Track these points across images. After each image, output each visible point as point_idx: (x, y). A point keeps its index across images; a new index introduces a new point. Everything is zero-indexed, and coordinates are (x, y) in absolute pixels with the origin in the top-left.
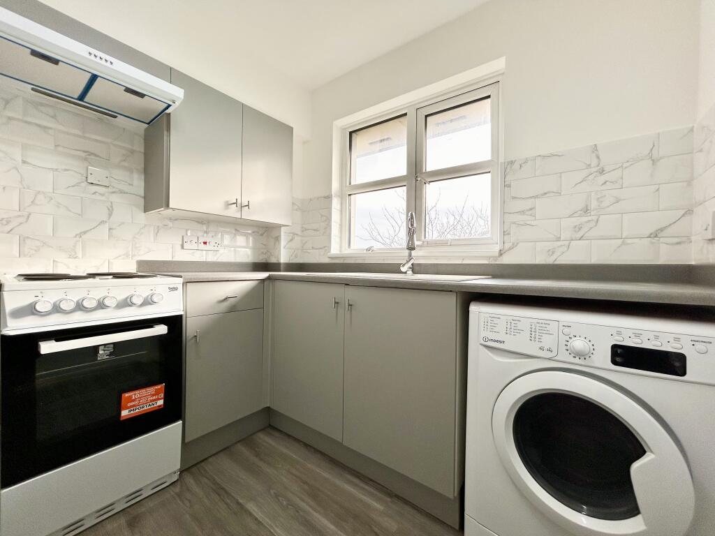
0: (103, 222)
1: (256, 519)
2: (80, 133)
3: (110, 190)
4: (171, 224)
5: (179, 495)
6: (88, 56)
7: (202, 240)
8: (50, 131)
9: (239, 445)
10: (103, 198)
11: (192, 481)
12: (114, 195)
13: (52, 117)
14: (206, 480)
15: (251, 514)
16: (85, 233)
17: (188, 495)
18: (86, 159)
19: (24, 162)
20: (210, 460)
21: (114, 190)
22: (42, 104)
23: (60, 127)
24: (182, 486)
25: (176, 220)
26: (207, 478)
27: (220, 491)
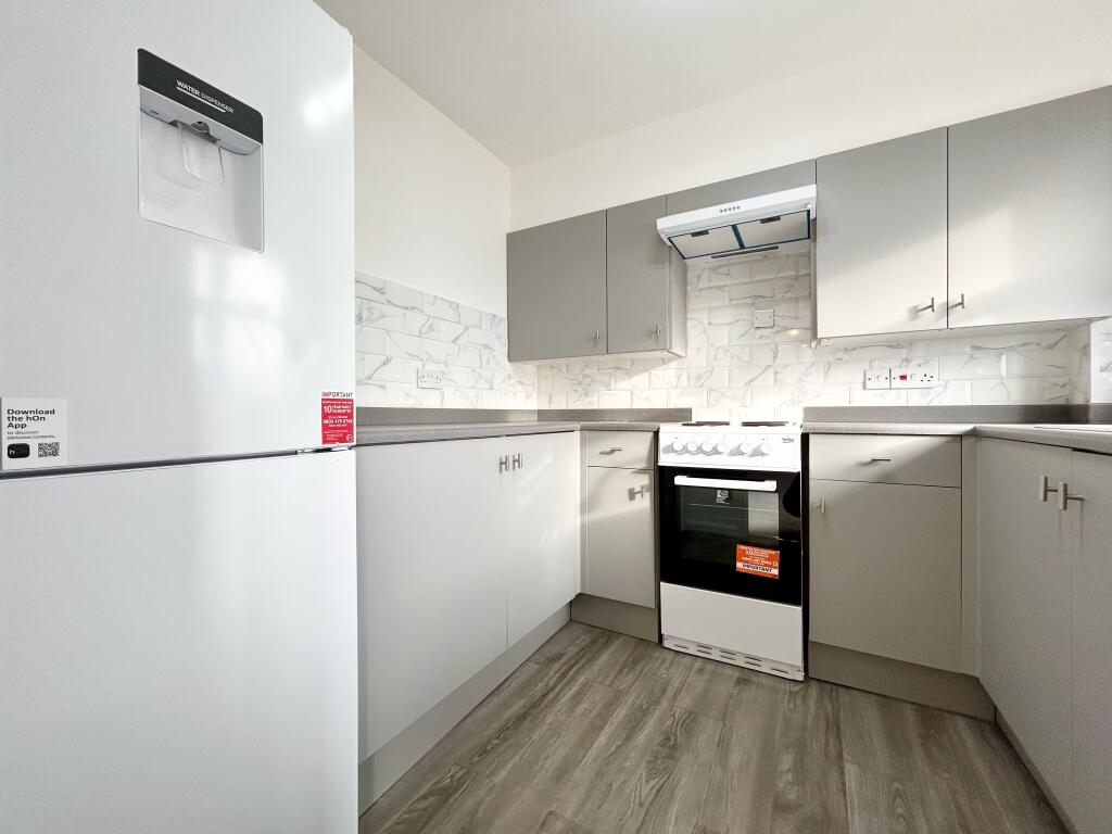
0: (768, 367)
1: (844, 784)
2: (747, 280)
3: (775, 329)
4: (846, 357)
5: (791, 694)
6: (720, 214)
7: (897, 373)
8: (726, 289)
9: (909, 706)
10: (769, 341)
11: (815, 694)
12: (778, 335)
13: (727, 275)
14: (829, 708)
15: (842, 774)
16: (753, 380)
17: (799, 702)
18: (753, 304)
19: (710, 324)
20: (855, 692)
21: (779, 329)
22: (720, 267)
23: (734, 282)
24: (801, 690)
25: (854, 349)
26: (832, 705)
27: (834, 727)
